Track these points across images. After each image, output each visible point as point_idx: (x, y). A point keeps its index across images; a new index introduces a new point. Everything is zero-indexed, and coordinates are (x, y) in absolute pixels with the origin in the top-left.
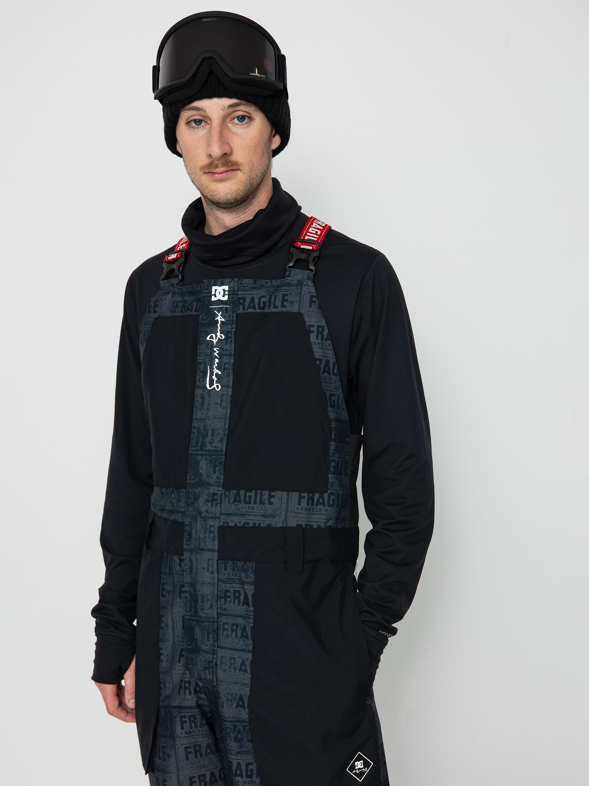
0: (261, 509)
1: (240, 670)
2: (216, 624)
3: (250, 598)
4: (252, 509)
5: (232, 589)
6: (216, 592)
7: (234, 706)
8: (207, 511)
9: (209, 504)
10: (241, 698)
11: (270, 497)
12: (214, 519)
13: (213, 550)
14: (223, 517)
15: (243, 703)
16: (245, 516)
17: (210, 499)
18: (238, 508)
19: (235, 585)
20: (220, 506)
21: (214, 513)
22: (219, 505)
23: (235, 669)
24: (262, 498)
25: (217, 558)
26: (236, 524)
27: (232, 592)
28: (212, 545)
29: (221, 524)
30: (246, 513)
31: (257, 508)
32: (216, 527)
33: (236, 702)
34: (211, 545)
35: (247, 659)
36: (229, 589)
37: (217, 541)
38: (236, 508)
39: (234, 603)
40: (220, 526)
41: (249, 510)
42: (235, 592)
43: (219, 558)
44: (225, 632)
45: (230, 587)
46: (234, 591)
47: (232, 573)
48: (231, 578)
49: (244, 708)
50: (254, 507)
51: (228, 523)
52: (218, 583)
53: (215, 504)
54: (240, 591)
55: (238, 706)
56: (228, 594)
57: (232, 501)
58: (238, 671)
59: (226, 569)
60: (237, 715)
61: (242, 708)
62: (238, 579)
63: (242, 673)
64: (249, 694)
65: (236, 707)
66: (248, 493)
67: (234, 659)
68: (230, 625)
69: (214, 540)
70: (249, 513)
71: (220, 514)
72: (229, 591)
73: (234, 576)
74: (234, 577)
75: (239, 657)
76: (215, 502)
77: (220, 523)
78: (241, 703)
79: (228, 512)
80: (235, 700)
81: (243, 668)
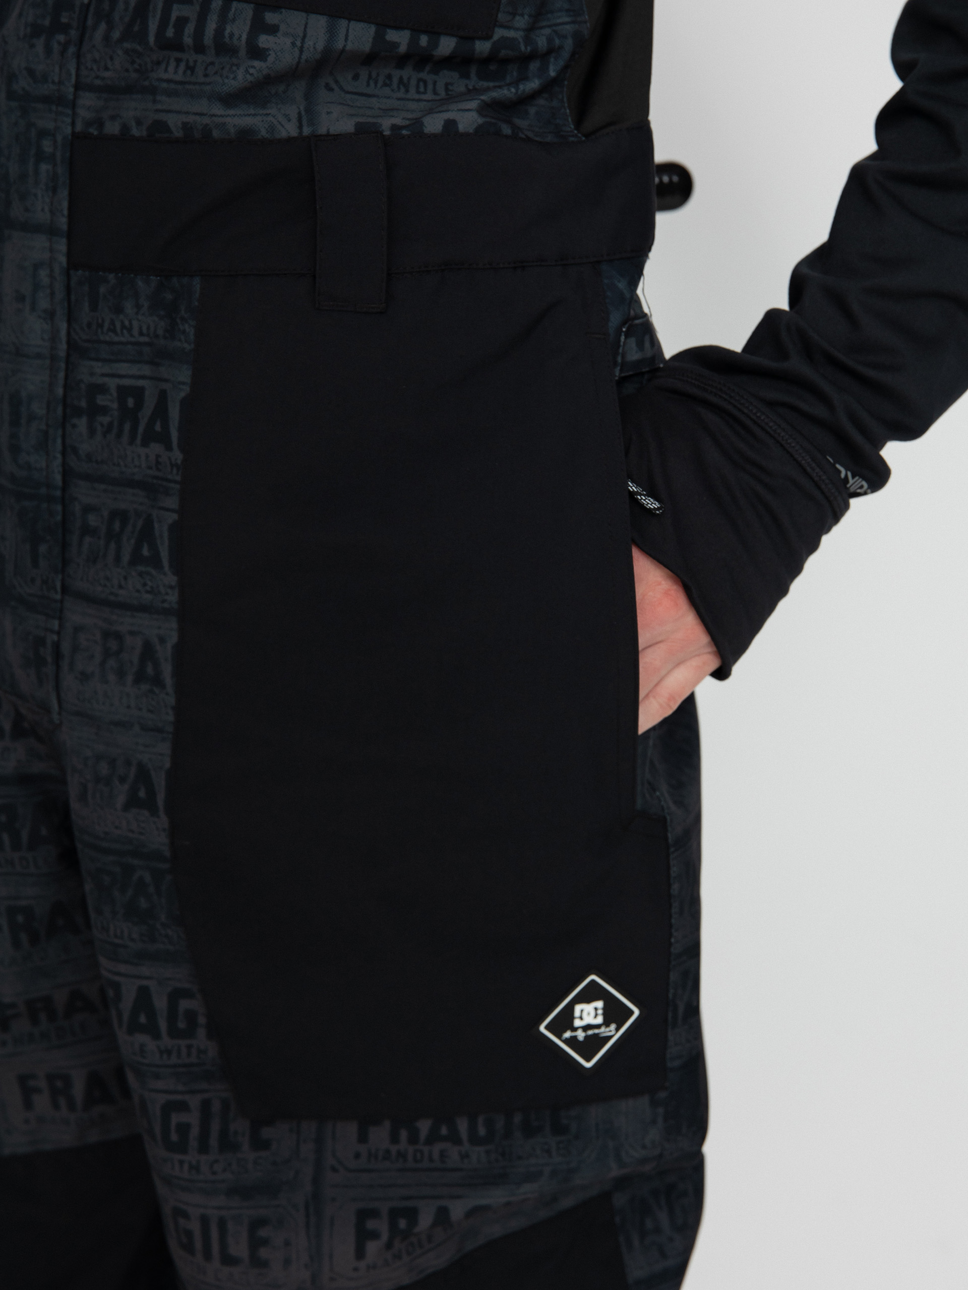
0: (216, 73)
1: (140, 677)
2: (59, 508)
3: (174, 413)
4: (189, 72)
5: (112, 383)
6: (60, 391)
7: (121, 800)
8: (31, 72)
9: (40, 43)
10: (143, 775)
11: (259, 26)
12: (54, 108)
13: (52, 231)
14: (88, 100)
15: (151, 793)
16: (158, 98)
17: (47, 22)
18: (140, 65)
19: (123, 368)
20: (78, 56)
21: (53, 82)
22: (72, 50)
23: (121, 674)
24: (225, 29)
25: (63, 260)
26: (125, 128)
27: (115, 394)
28: (47, 209)
29: (79, 128)
30: (165, 85)
31: (206, 69)
32: (59, 138)
33: (126, 787)
34: (43, 210)
35: (162, 640)
36: (100, 381)
37: (64, 194)
38: (133, 62)
39: (119, 435)
40: (73, 133)
41: (176, 72)
42: (124, 392)
43: (73, 264)
44: (87, 539)
45: (103, 375)
46: (120, 389)
47: (112, 322)
48: (108, 339)
49: (154, 811)
50: (195, 62)
51: (100, 124)
52: (68, 356)
53: (59, 43)
54: (142, 390)
55: (132, 802)
56: (101, 400)
57: (116, 35)
58: (130, 679)
59: (94, 307)
60: (132, 831)
61: (146, 813)
62: (133, 344)
63: (145, 687)
64: (168, 765)
65: (127, 807)
66: (175, 6)
67: (118, 636)
68: (106, 514)
69: (54, 190)
70: (173, 86)
71: (77, 87)
72: (102, 389)
73: (117, 334)
74: (116, 339)
75: (132, 633)
76: (61, 38)
77: (73, 124)
78: (142, 794)
79: (103, 79)
80: (123, 780)
81: (150, 670)
